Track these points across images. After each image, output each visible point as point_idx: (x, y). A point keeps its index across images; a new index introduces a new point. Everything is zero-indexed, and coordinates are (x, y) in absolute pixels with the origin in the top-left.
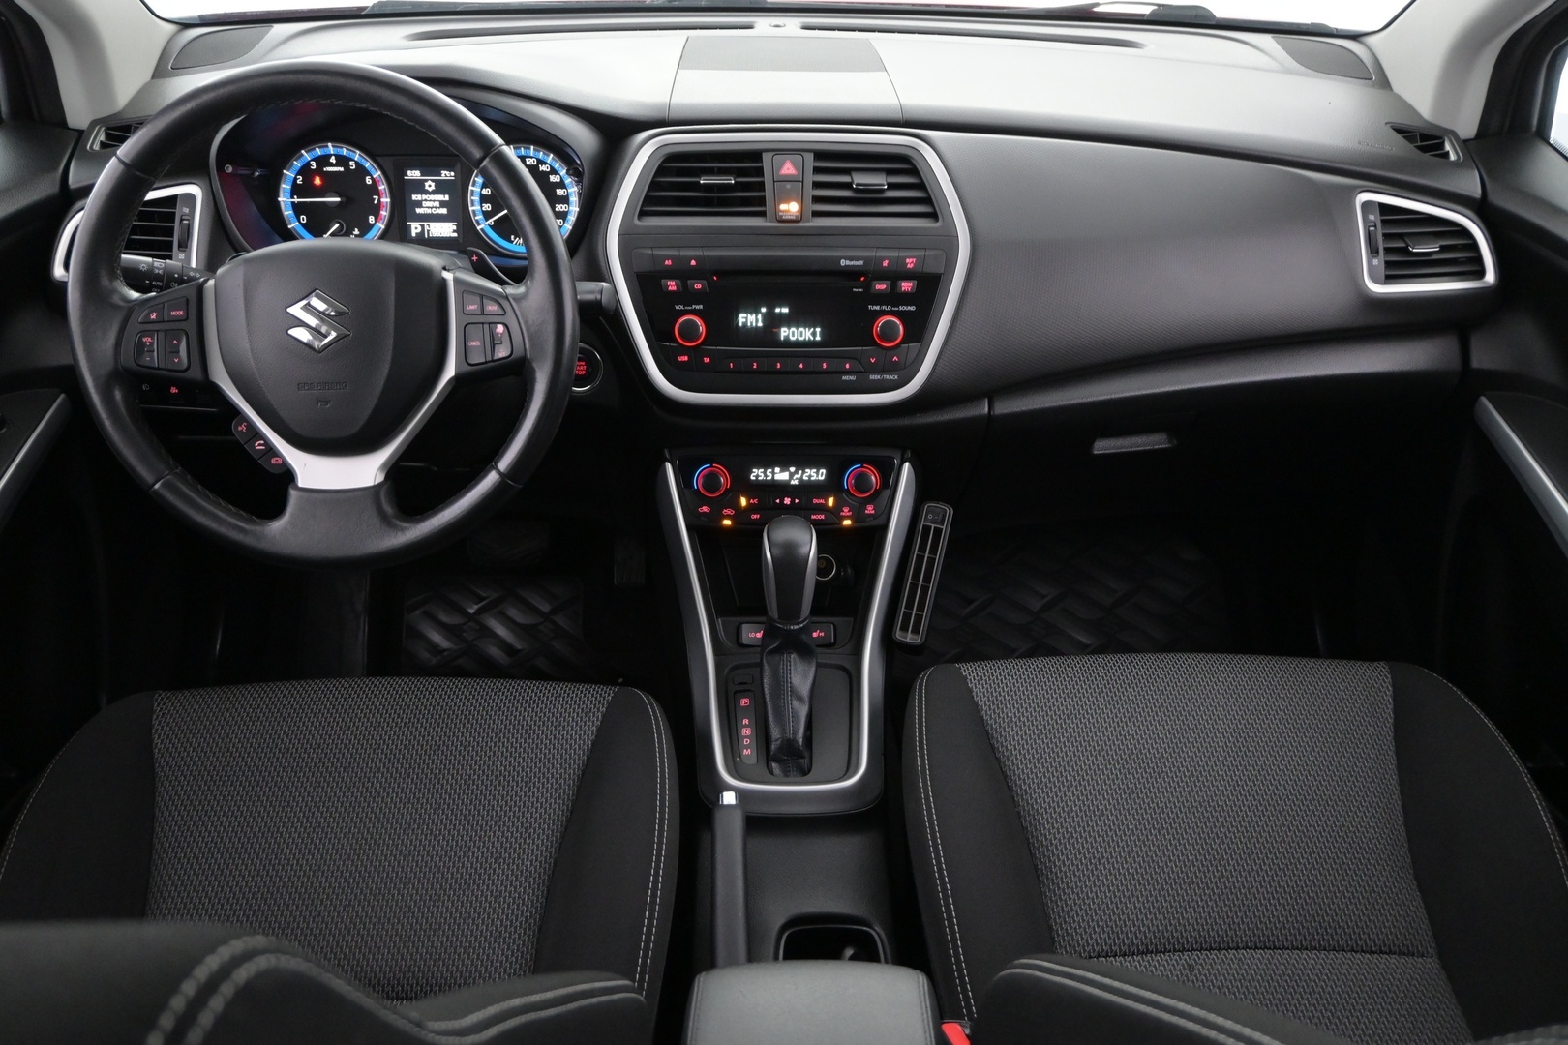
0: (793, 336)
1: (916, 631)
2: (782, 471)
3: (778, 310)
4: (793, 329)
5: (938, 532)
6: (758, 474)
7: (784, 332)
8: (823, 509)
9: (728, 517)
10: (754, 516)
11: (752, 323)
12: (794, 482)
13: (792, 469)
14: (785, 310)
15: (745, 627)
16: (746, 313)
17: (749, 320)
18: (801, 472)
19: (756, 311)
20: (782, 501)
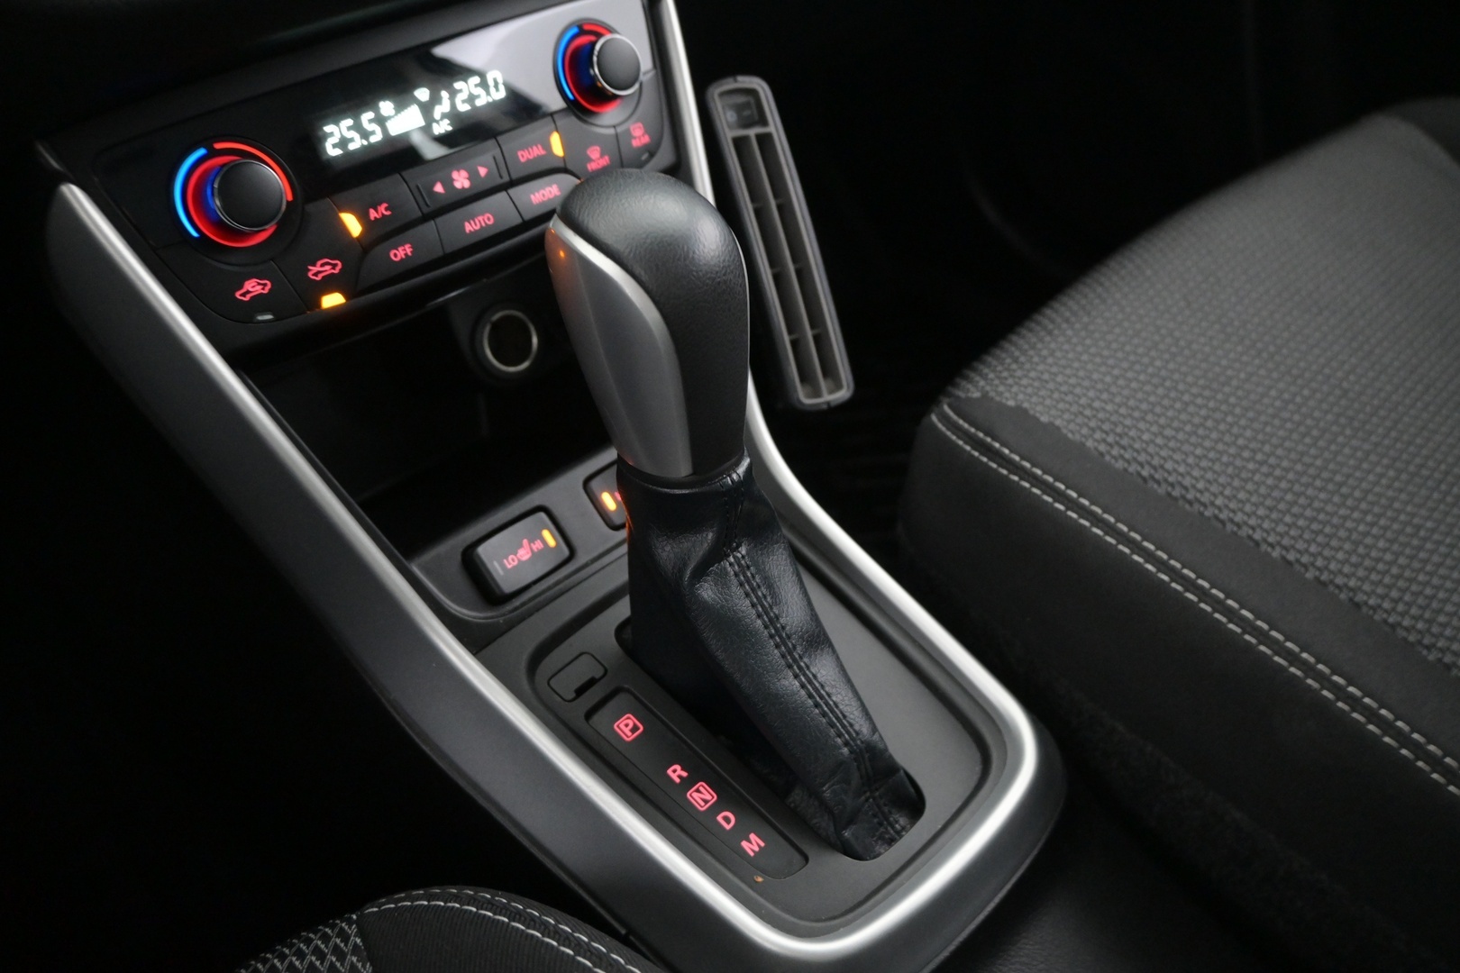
2: (400, 107)
6: (342, 137)
8: (548, 167)
9: (329, 285)
10: (401, 253)
12: (442, 127)
13: (423, 94)
15: (482, 550)
18: (444, 94)
20: (448, 183)
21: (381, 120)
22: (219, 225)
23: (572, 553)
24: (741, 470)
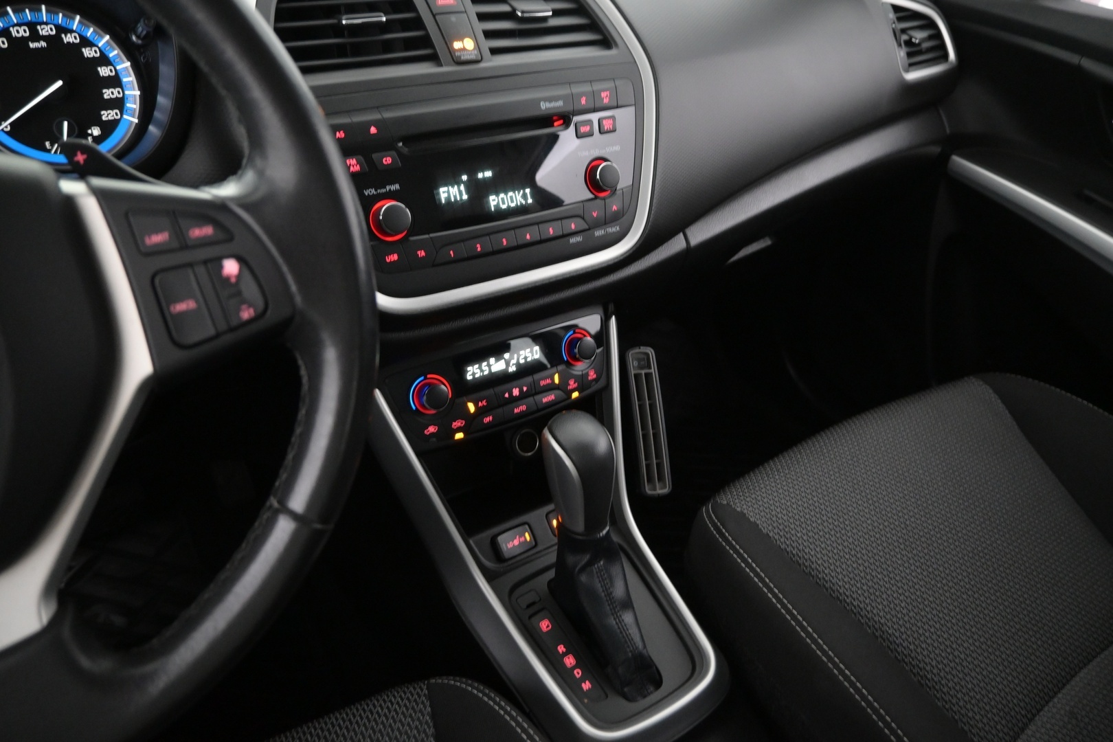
0: (503, 203)
1: (661, 478)
2: (497, 360)
3: (480, 175)
4: (502, 195)
5: (648, 376)
6: (474, 372)
7: (494, 201)
8: (552, 388)
9: (459, 430)
10: (488, 419)
11: (455, 197)
12: (512, 369)
13: (507, 355)
14: (488, 174)
15: (501, 539)
16: (446, 185)
17: (451, 193)
18: (516, 356)
19: (458, 183)
20: (511, 393)
21: (489, 366)
22: (423, 406)
23: (536, 544)
24: (604, 532)
